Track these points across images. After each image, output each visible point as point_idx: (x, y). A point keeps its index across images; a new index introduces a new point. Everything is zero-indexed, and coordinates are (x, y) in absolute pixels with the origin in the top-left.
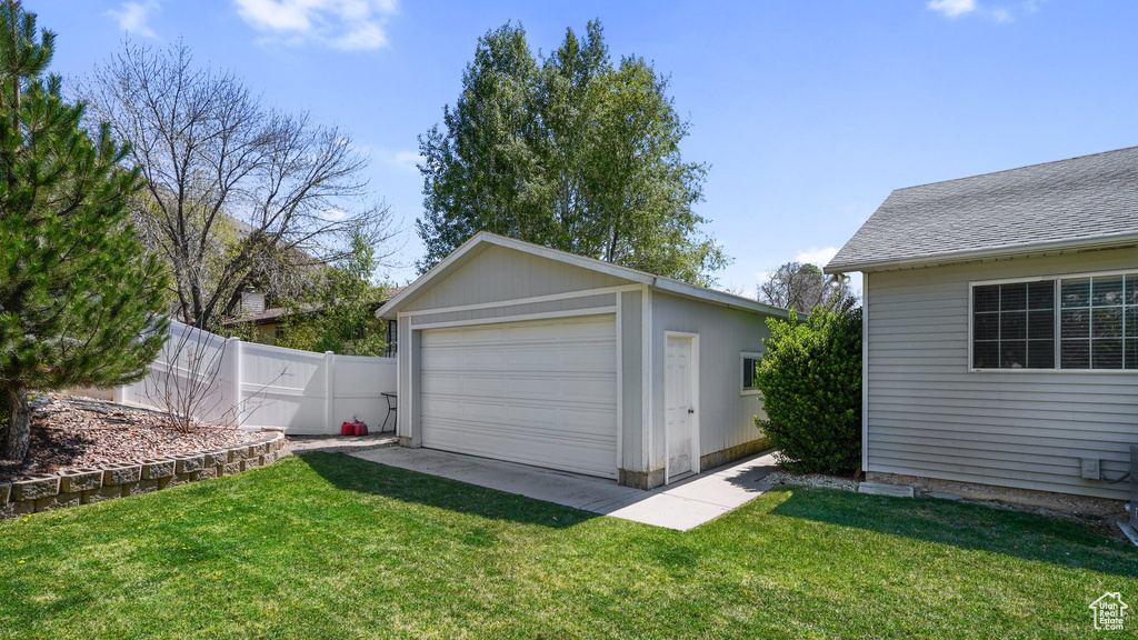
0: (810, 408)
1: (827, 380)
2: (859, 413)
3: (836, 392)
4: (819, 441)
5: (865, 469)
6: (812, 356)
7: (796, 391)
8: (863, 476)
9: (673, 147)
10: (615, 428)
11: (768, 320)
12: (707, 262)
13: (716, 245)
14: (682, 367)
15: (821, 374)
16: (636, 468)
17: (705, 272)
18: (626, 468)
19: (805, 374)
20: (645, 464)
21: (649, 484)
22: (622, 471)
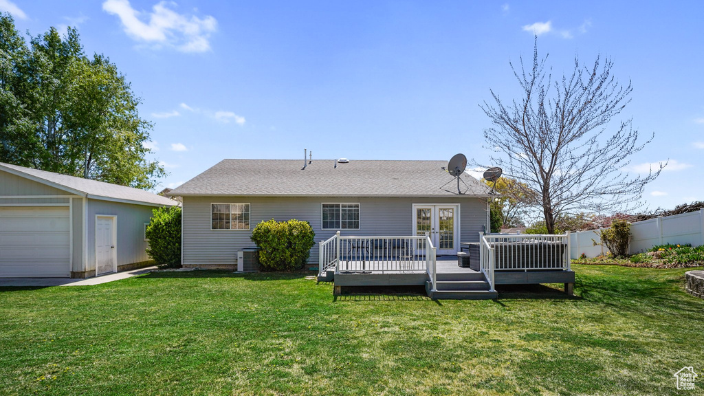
0: (164, 244)
1: (170, 234)
2: (180, 245)
3: (173, 238)
4: (168, 255)
5: (182, 264)
6: (166, 225)
7: (160, 238)
8: (181, 266)
9: (132, 108)
10: (69, 255)
11: (153, 210)
12: (154, 173)
13: (160, 165)
14: (108, 229)
15: (168, 232)
16: (80, 270)
17: (153, 178)
18: (74, 271)
19: (162, 232)
20: (83, 268)
21: (86, 276)
22: (72, 272)
